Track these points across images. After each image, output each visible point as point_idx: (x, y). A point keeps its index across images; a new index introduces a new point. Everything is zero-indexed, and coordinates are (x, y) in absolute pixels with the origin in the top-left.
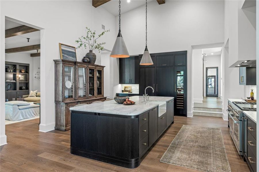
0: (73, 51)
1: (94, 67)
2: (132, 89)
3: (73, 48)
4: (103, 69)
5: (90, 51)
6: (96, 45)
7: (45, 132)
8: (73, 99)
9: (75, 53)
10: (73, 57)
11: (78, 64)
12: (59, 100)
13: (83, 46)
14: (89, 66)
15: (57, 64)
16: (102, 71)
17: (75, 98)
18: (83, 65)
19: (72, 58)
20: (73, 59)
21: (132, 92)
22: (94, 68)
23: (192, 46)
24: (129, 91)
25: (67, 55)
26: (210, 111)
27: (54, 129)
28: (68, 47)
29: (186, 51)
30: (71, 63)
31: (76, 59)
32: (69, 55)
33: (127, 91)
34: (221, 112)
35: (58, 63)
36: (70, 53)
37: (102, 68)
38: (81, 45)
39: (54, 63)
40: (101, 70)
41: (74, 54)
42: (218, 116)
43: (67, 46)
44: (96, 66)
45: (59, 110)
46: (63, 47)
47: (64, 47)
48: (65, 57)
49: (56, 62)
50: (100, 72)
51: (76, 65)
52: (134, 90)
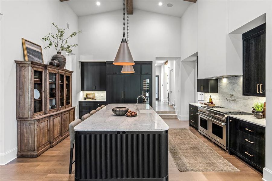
0: (39, 50)
1: (64, 72)
2: (95, 96)
3: (38, 47)
4: (71, 75)
5: (58, 53)
6: (66, 46)
7: (4, 164)
8: (43, 113)
9: (41, 53)
10: (39, 58)
11: (49, 69)
12: (25, 116)
13: (53, 45)
14: (60, 71)
15: (22, 67)
16: (70, 77)
17: (45, 112)
18: (54, 69)
19: (39, 60)
20: (39, 62)
21: (96, 100)
22: (63, 74)
23: (156, 57)
24: (92, 98)
25: (33, 55)
26: (167, 113)
27: (16, 157)
28: (33, 45)
29: (152, 62)
30: (40, 67)
31: (43, 61)
32: (35, 56)
33: (90, 98)
34: (175, 113)
35: (23, 65)
36: (36, 54)
37: (70, 73)
38: (50, 44)
39: (15, 65)
40: (69, 75)
41: (40, 55)
42: (174, 117)
43: (31, 44)
44: (65, 71)
45: (25, 129)
46: (27, 44)
47: (29, 45)
48: (30, 58)
49: (19, 64)
50: (69, 78)
51: (46, 69)
52: (97, 97)
